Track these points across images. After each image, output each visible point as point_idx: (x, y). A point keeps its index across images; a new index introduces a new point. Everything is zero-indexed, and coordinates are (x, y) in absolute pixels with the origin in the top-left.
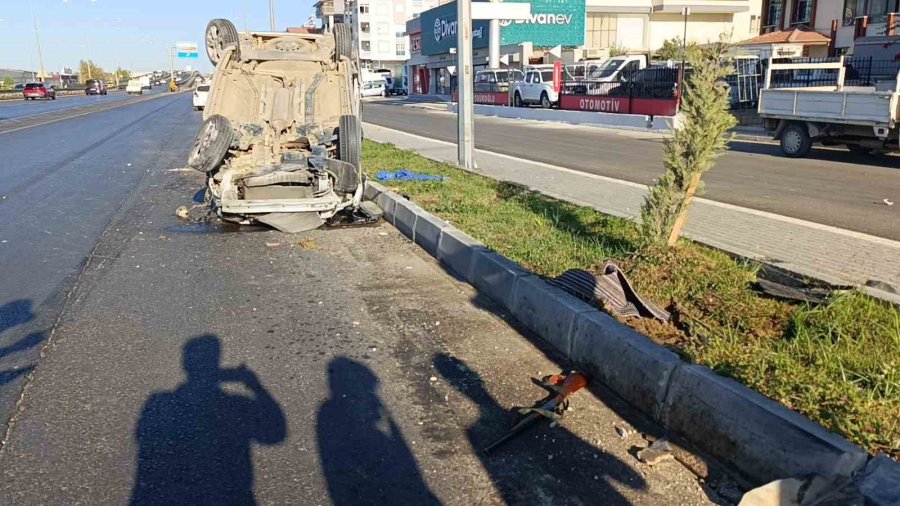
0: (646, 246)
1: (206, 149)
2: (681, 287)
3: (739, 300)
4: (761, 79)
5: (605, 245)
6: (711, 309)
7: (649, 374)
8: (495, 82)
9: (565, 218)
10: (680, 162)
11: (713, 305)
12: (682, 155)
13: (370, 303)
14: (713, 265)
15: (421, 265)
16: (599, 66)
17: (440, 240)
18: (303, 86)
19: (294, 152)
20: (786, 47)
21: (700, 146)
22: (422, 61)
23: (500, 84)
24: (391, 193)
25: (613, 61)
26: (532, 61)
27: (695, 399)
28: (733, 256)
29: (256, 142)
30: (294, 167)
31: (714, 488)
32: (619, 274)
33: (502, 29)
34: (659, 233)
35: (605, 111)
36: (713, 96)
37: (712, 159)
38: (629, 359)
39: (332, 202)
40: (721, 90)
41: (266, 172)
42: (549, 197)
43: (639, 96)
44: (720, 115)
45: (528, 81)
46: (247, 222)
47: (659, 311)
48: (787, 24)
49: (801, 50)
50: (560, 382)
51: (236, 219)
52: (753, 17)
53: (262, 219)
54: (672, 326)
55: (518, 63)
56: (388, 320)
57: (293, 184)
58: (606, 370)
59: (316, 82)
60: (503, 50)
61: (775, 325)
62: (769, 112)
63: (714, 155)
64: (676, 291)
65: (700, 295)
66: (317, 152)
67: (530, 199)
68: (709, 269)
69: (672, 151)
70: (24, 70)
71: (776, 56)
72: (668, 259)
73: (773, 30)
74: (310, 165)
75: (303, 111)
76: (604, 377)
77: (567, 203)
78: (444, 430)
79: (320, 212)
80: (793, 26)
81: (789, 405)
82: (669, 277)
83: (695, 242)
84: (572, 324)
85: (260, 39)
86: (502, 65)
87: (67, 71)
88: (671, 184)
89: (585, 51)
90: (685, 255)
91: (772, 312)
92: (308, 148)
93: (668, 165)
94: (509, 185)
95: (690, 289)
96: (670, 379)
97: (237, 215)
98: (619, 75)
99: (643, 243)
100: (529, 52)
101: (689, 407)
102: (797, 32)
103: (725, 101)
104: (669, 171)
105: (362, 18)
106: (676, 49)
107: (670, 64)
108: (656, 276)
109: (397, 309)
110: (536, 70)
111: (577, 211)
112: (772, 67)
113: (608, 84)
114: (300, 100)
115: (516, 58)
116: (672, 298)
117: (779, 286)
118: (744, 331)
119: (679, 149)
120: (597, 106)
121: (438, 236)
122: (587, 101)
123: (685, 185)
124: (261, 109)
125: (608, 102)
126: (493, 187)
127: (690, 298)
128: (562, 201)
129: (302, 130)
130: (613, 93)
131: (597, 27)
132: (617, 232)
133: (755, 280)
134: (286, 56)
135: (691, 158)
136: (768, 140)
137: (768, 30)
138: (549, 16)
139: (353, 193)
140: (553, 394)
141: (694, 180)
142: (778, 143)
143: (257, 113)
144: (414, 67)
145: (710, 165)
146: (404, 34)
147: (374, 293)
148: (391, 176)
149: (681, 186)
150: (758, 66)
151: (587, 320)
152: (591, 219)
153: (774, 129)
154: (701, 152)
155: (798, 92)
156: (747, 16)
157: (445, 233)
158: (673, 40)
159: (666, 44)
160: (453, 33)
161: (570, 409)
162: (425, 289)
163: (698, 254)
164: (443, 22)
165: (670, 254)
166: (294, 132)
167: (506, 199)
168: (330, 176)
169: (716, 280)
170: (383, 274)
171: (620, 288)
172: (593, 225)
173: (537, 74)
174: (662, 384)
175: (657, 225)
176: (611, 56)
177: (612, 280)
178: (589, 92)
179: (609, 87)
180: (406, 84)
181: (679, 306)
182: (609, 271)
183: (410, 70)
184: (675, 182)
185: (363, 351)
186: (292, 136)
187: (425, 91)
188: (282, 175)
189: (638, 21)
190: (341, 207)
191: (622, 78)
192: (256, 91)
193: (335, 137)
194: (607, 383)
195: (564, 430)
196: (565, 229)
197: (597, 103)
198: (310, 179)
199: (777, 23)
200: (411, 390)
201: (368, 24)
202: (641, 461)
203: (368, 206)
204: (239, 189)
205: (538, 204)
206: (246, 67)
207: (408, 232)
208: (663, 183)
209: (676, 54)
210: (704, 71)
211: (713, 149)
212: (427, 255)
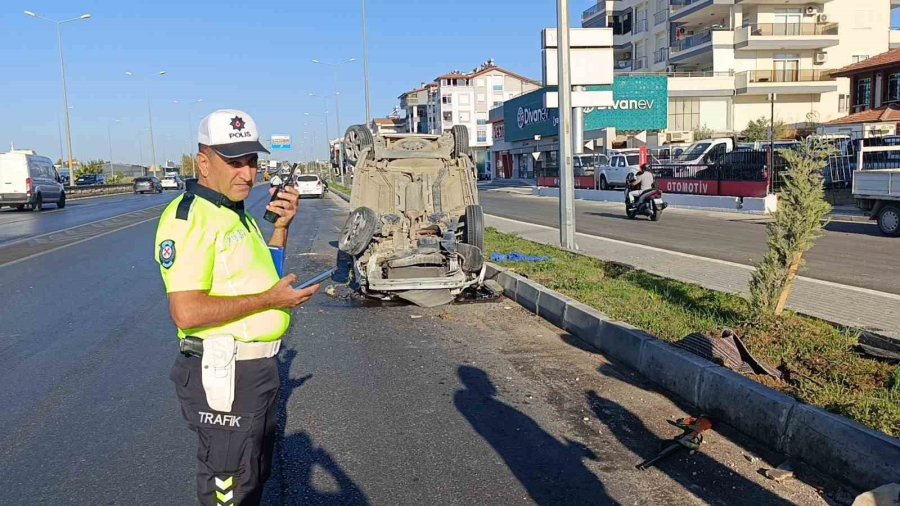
0: (755, 315)
1: (356, 236)
2: (790, 350)
3: (844, 360)
4: (854, 160)
5: (717, 316)
6: (818, 368)
7: (771, 413)
8: (580, 167)
9: (675, 294)
10: (782, 243)
11: (820, 365)
12: (784, 237)
13: (516, 364)
14: (818, 332)
15: (550, 334)
16: (684, 149)
17: (566, 312)
18: (430, 180)
19: (428, 238)
20: (878, 126)
21: (800, 229)
22: (504, 147)
23: (585, 168)
24: (510, 272)
25: (698, 145)
26: (615, 146)
27: (811, 430)
28: (835, 325)
29: (395, 229)
30: (430, 250)
31: (831, 497)
32: (735, 338)
33: (585, 115)
34: (767, 304)
35: (694, 193)
36: (809, 186)
37: (812, 241)
38: (751, 401)
39: (460, 281)
40: (816, 181)
41: (407, 254)
42: (656, 276)
43: (728, 178)
44: (816, 203)
45: (613, 165)
46: (387, 298)
47: (771, 369)
48: (878, 103)
49: (895, 128)
50: (692, 423)
51: (379, 296)
52: (841, 97)
53: (402, 295)
54: (784, 381)
55: (601, 147)
56: (534, 376)
57: (428, 265)
58: (732, 412)
59: (439, 177)
60: (587, 136)
61: (877, 382)
62: (863, 193)
63: (813, 237)
64: (785, 353)
65: (808, 356)
66: (448, 237)
67: (639, 277)
68: (815, 335)
69: (774, 234)
70: (132, 164)
71: (867, 136)
72: (776, 326)
73: (863, 109)
74: (442, 248)
75: (431, 202)
76: (730, 418)
77: (672, 280)
78: (605, 454)
79: (451, 289)
80: (884, 105)
81: (891, 434)
82: (778, 341)
83: (798, 314)
84: (698, 378)
85: (388, 140)
86: (586, 150)
87: (170, 164)
88: (776, 262)
89: (669, 135)
90: (791, 323)
91: (874, 370)
92: (439, 233)
93: (772, 246)
94: (615, 265)
95: (798, 352)
96: (789, 415)
97: (379, 292)
98: (705, 159)
99: (752, 313)
100: (612, 136)
101: (807, 437)
102: (889, 111)
103: (819, 191)
104: (773, 251)
105: (444, 108)
106: (762, 130)
107: (757, 146)
108: (766, 341)
109: (539, 369)
110: (620, 155)
111: (685, 288)
112: (864, 149)
113: (694, 167)
114: (428, 193)
115: (600, 142)
116: (782, 360)
117: (880, 350)
118: (850, 386)
119: (781, 232)
120: (685, 189)
121: (564, 308)
122: (674, 183)
123: (788, 262)
124: (396, 202)
125: (696, 185)
126: (600, 267)
127: (798, 359)
128: (667, 279)
129: (433, 219)
130: (701, 176)
131: (680, 111)
132: (726, 305)
133: (857, 344)
134: (413, 155)
135: (792, 239)
136: (864, 220)
137: (858, 109)
138: (631, 102)
139: (478, 273)
140: (688, 431)
141: (796, 258)
142: (874, 223)
143: (394, 205)
144: (497, 153)
145: (810, 245)
146: (487, 122)
147: (516, 356)
148: (503, 257)
149: (784, 263)
150: (849, 147)
151: (712, 373)
152: (698, 294)
153: (870, 210)
154: (801, 235)
155: (892, 174)
156: (835, 96)
157: (570, 307)
158: (758, 121)
159: (752, 125)
160: (536, 120)
161: (704, 442)
162: (559, 353)
163: (803, 322)
164: (526, 110)
165: (777, 322)
166: (426, 221)
167: (614, 277)
168: (459, 257)
169: (821, 344)
170: (519, 341)
171: (737, 350)
172: (700, 299)
173: (622, 159)
174: (782, 420)
175: (764, 297)
176: (696, 139)
177: (729, 342)
178: (676, 175)
179: (696, 170)
180: (489, 169)
181: (789, 365)
182: (726, 335)
183: (493, 156)
184: (779, 260)
185: (522, 398)
186: (426, 224)
187: (508, 176)
188: (420, 257)
189: (722, 105)
190: (467, 285)
191: (709, 160)
192: (390, 185)
193: (462, 224)
194: (733, 423)
195: (703, 456)
196: (677, 302)
197: (685, 185)
198: (444, 260)
199: (867, 101)
200: (570, 427)
201: (451, 113)
202: (768, 478)
203: (490, 283)
204: (383, 269)
205: (645, 281)
206: (379, 165)
207: (531, 306)
208: (769, 261)
209: (763, 135)
210: (800, 166)
211: (811, 232)
212: (553, 326)
